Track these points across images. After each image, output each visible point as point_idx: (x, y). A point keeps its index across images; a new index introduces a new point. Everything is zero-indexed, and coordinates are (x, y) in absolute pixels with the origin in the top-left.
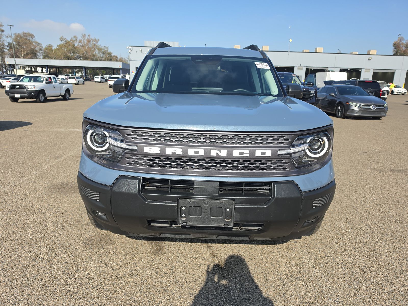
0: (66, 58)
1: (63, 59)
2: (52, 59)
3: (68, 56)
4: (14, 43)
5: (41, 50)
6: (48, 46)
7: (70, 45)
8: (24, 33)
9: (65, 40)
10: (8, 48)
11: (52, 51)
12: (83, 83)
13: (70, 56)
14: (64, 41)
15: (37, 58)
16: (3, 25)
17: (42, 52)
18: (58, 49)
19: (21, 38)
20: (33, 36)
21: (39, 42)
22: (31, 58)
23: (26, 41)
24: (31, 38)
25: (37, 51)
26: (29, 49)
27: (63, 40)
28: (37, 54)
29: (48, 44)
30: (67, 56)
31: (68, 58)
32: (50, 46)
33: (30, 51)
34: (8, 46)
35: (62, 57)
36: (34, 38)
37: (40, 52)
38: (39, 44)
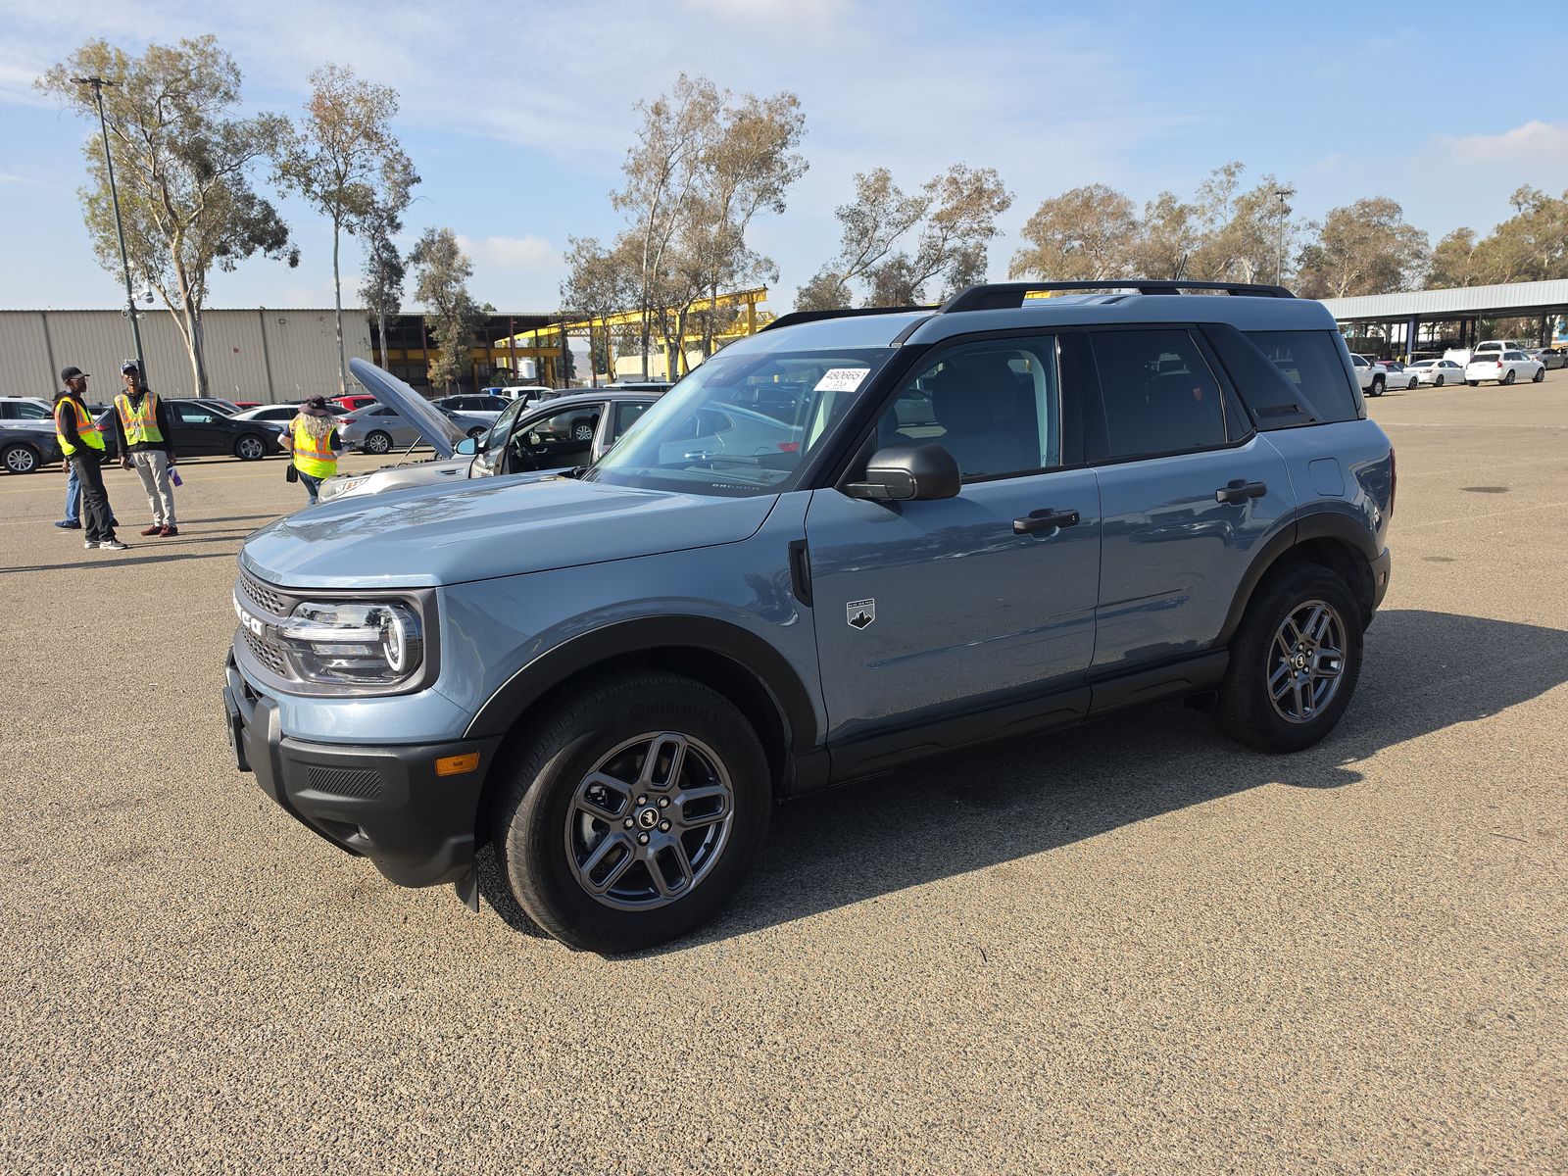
0: (1526, 272)
1: (1512, 277)
2: (1459, 285)
3: (1534, 264)
4: (1323, 245)
5: (1417, 255)
6: (1453, 237)
7: (1553, 217)
8: (1364, 205)
9: (1534, 197)
10: (1299, 268)
11: (1467, 253)
12: (1534, 376)
13: (1546, 261)
14: (1531, 202)
15: (1399, 290)
16: (1295, 189)
17: (1420, 262)
18: (1496, 243)
19: (1349, 222)
20: (1394, 209)
21: (1416, 229)
22: (1377, 290)
23: (1367, 230)
24: (1384, 219)
25: (1399, 263)
26: (1371, 259)
27: (1526, 202)
28: (1399, 273)
29: (1454, 229)
30: (1531, 264)
31: (1535, 273)
32: (1463, 235)
33: (1373, 266)
34: (1299, 260)
35: (1508, 273)
36: (1397, 217)
37: (1416, 262)
38: (1416, 233)
